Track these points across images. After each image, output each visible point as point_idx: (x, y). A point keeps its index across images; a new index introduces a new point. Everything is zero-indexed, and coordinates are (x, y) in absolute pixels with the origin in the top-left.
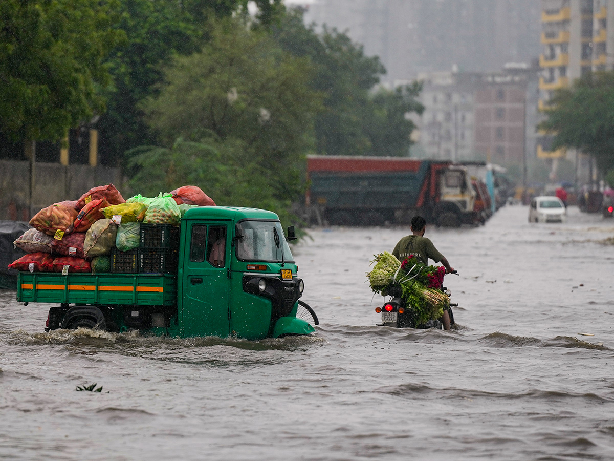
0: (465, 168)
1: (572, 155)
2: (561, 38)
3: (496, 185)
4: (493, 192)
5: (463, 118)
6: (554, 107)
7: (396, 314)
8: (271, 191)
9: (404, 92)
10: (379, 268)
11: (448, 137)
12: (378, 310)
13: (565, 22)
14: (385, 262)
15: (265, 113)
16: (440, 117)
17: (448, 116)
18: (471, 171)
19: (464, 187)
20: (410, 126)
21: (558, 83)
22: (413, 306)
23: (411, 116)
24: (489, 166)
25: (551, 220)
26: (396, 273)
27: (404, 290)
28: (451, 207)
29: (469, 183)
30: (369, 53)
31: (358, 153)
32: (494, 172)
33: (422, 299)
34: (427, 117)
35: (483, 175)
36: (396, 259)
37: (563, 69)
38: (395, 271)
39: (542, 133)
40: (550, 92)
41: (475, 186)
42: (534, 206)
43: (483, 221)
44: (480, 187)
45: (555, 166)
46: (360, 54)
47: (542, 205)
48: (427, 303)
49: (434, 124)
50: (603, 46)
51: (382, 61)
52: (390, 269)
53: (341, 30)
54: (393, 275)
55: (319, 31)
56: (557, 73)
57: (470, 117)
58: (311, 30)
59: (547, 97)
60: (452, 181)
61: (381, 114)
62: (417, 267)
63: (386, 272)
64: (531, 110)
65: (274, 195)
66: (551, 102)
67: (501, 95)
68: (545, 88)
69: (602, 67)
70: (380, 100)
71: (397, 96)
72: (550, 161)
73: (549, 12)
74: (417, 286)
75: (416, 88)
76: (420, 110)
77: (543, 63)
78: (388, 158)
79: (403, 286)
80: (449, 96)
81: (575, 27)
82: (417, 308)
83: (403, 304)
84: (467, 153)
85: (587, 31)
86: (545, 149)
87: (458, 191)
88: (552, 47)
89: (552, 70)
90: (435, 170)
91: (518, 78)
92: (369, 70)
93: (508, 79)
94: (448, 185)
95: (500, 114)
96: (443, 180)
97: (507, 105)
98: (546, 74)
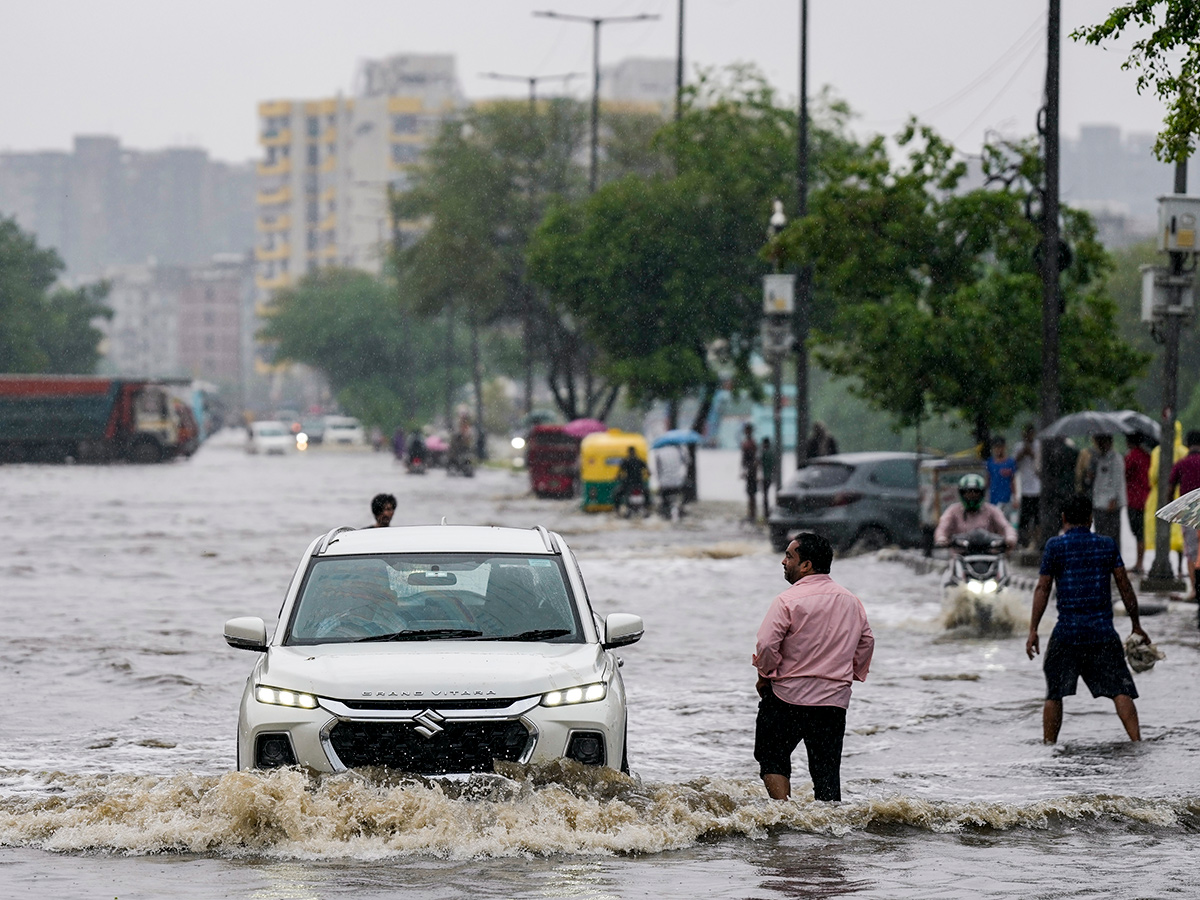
0: (165, 389)
1: (299, 370)
2: (280, 224)
3: (206, 407)
4: (202, 419)
5: (164, 324)
6: (274, 311)
9: (89, 293)
11: (146, 347)
13: (285, 205)
16: (136, 323)
17: (145, 322)
18: (173, 391)
19: (164, 412)
20: (96, 336)
21: (280, 281)
23: (98, 323)
24: (197, 385)
25: (276, 452)
28: (150, 439)
29: (171, 407)
30: (43, 244)
31: (31, 372)
32: (203, 394)
34: (119, 323)
35: (190, 397)
37: (285, 262)
39: (260, 343)
40: (272, 291)
41: (178, 413)
42: (251, 434)
43: (188, 454)
44: (185, 413)
45: (278, 383)
46: (32, 246)
47: (263, 434)
49: (128, 332)
50: (331, 234)
51: (61, 253)
53: (7, 215)
56: (278, 268)
57: (173, 323)
59: (264, 297)
60: (152, 404)
61: (61, 320)
64: (247, 313)
66: (271, 304)
67: (210, 296)
68: (264, 286)
69: (331, 260)
70: (60, 303)
71: (80, 297)
72: (271, 377)
73: (268, 192)
75: (103, 289)
76: (109, 315)
77: (262, 255)
78: (69, 377)
80: (145, 296)
81: (298, 212)
84: (168, 367)
85: (313, 216)
86: (266, 361)
87: (156, 418)
88: (270, 235)
89: (271, 263)
90: (128, 393)
91: (230, 273)
92: (44, 266)
93: (218, 274)
94: (145, 411)
95: (209, 318)
96: (138, 404)
97: (219, 308)
98: (263, 268)
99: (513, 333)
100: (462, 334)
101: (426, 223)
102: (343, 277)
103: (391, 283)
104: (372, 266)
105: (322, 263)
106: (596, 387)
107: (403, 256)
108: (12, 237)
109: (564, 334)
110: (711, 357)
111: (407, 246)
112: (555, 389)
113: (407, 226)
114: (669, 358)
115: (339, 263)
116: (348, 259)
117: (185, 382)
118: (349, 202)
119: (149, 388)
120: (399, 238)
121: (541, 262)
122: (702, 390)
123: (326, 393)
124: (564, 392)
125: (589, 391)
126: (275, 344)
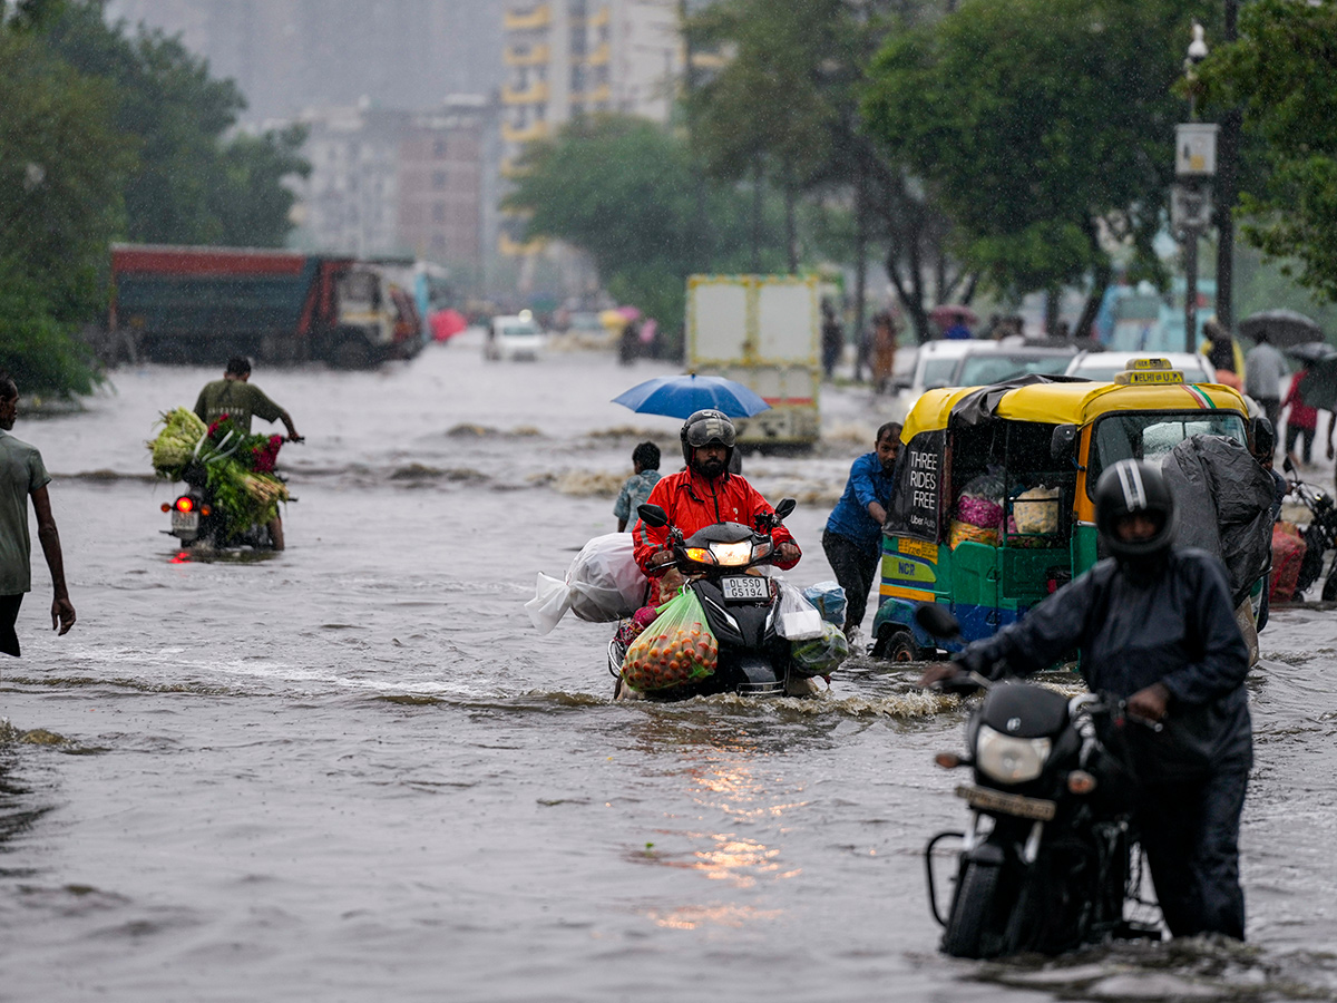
0: (377, 270)
1: (557, 250)
2: (535, 56)
3: (432, 297)
4: (427, 312)
5: (379, 187)
6: (525, 170)
7: (196, 516)
8: (45, 303)
9: (277, 140)
10: (169, 436)
11: (354, 217)
12: (165, 508)
13: (542, 30)
14: (180, 425)
15: (35, 173)
16: (341, 184)
17: (354, 184)
18: (390, 275)
19: (376, 300)
20: (288, 199)
21: (532, 131)
22: (225, 503)
23: (290, 181)
24: (420, 267)
25: (523, 357)
26: (198, 446)
27: (211, 475)
28: (355, 333)
29: (386, 295)
30: (217, 74)
31: (198, 242)
32: (428, 278)
33: (243, 491)
34: (318, 183)
35: (411, 281)
36: (199, 421)
37: (541, 108)
38: (197, 441)
39: (507, 214)
40: (524, 145)
41: (395, 301)
42: (492, 333)
43: (408, 357)
44: (404, 302)
45: (529, 268)
46: (202, 75)
47: (507, 332)
48: (250, 498)
49: (330, 195)
50: (603, 71)
51: (241, 86)
52: (188, 437)
53: (169, 33)
54: (193, 448)
55: (130, 33)
56: (531, 114)
57: (390, 186)
58: (117, 33)
59: (513, 152)
60: (358, 290)
61: (239, 176)
62: (236, 436)
63: (181, 443)
64: (489, 174)
65: (50, 312)
66: (521, 161)
67: (440, 150)
68: (512, 139)
69: (602, 104)
70: (237, 153)
71: (265, 147)
72: (519, 259)
74: (233, 469)
75: (297, 135)
76: (305, 170)
77: (509, 97)
78: (250, 251)
79: (209, 468)
80: (354, 150)
81: (559, 40)
82: (232, 507)
83: (210, 497)
84: (383, 245)
85: (579, 46)
86: (514, 238)
87: (367, 306)
88: (523, 70)
89: (522, 108)
90: (328, 273)
91: (467, 121)
92: (219, 103)
93: (451, 121)
94: (351, 297)
95: (440, 180)
96: (342, 289)
97: (452, 166)
98: (513, 115)
99: (841, 203)
100: (775, 205)
101: (729, 52)
102: (616, 125)
103: (681, 134)
104: (656, 111)
105: (590, 108)
106: (950, 275)
107: (698, 96)
108: (177, 64)
109: (909, 204)
110: (1103, 234)
111: (702, 83)
112: (896, 281)
113: (702, 60)
114: (1048, 237)
115: (613, 109)
116: (624, 104)
117: (407, 263)
118: (627, 28)
119: (357, 267)
120: (692, 74)
121: (881, 107)
122: (1089, 279)
123: (593, 282)
124: (908, 286)
125: (941, 280)
126: (526, 215)
